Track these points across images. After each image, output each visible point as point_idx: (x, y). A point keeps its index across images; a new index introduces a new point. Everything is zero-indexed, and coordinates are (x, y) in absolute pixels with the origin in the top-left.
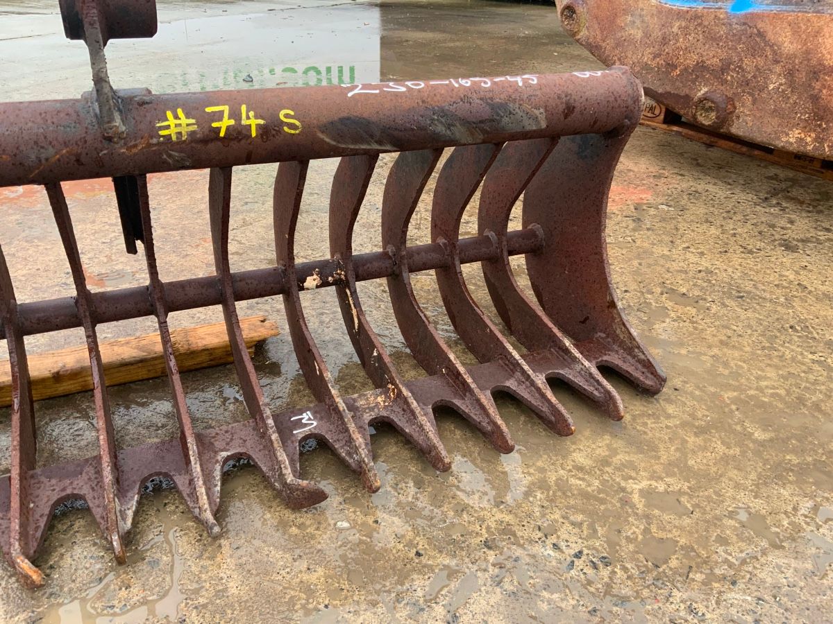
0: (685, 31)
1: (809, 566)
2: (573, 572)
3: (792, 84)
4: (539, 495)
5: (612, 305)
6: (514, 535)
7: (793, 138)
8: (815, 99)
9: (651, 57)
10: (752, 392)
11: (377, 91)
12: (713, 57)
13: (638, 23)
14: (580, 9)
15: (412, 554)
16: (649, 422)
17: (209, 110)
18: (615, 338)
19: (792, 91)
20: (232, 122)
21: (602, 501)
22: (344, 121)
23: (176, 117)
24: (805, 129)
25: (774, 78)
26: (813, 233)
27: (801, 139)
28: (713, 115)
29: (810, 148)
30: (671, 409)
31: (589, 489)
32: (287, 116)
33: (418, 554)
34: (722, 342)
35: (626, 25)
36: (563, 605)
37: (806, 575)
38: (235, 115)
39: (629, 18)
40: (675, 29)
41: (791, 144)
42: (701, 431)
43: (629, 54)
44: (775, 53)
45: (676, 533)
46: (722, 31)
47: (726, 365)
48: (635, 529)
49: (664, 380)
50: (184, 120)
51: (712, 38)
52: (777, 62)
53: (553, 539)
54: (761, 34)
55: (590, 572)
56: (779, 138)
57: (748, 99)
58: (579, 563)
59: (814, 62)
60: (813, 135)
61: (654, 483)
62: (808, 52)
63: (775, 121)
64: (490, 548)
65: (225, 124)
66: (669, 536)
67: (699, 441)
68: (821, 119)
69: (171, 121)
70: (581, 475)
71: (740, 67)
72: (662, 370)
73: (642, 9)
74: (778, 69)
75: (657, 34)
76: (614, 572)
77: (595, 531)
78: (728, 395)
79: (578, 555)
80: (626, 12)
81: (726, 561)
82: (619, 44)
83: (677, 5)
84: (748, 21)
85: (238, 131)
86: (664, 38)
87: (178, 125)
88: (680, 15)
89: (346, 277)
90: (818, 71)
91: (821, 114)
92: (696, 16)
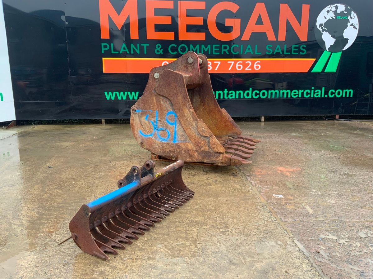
0: (166, 146)
3: (185, 152)
5: (186, 186)
8: (190, 154)
9: (161, 150)
11: (166, 168)
12: (172, 149)
13: (157, 145)
14: (144, 143)
17: (158, 174)
18: (187, 190)
22: (166, 172)
24: (189, 158)
25: (183, 152)
26: (195, 173)
28: (174, 158)
29: (191, 161)
30: (196, 196)
32: (162, 173)
39: (155, 144)
40: (164, 146)
41: (188, 161)
42: (200, 197)
44: (182, 148)
46: (173, 145)
51: (171, 147)
54: (179, 146)
60: (191, 159)
62: (187, 148)
71: (177, 151)
72: (194, 192)
73: (157, 143)
74: (183, 150)
75: (161, 146)
78: (200, 193)
80: (154, 143)
82: (153, 148)
83: (164, 142)
84: (176, 144)
85: (160, 175)
86: (162, 147)
87: (156, 176)
88: (164, 143)
89: (157, 191)
90: (189, 150)
91: (191, 156)
92: (168, 144)
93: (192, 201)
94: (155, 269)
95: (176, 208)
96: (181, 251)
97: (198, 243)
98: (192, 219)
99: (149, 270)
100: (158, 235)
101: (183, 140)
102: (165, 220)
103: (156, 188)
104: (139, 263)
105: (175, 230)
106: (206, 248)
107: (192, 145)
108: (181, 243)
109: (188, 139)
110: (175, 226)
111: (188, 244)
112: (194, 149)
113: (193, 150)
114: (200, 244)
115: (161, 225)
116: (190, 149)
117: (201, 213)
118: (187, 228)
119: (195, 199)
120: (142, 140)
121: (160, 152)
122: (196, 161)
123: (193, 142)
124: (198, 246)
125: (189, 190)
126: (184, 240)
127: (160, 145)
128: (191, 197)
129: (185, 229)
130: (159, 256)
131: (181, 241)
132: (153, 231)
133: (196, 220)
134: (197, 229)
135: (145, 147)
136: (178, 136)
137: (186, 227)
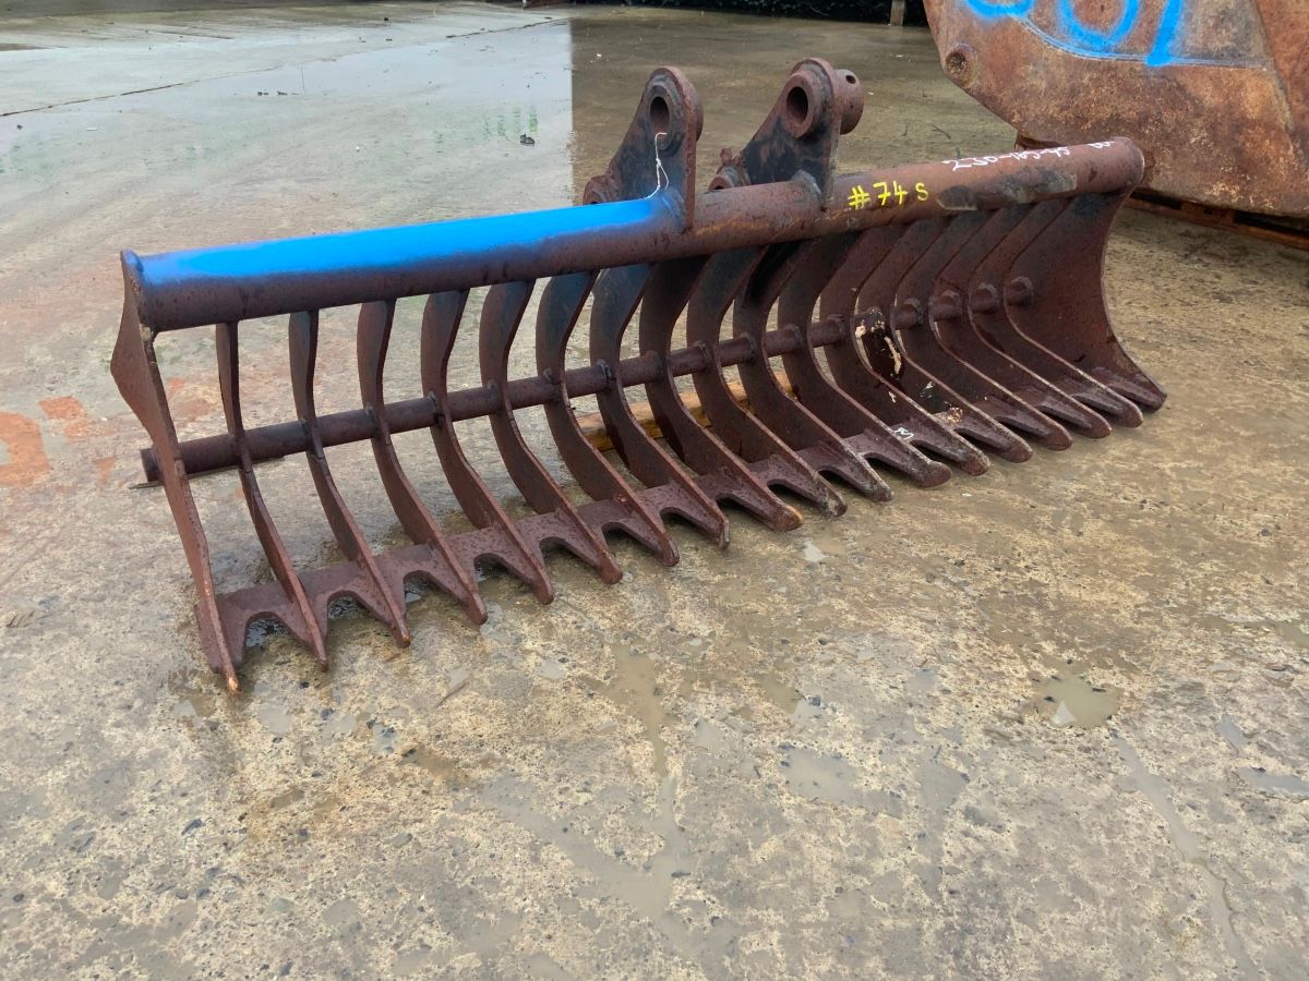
0: (1097, 83)
2: (1145, 510)
3: (1214, 137)
5: (1113, 339)
7: (1217, 191)
8: (1239, 152)
9: (1057, 109)
10: (1229, 408)
11: (970, 166)
12: (1129, 110)
13: (1042, 72)
14: (972, 57)
15: (1028, 507)
17: (875, 186)
18: (1115, 369)
19: (1215, 145)
20: (889, 194)
21: (1145, 475)
22: (954, 189)
23: (859, 192)
24: (1231, 179)
25: (1196, 131)
26: (1241, 286)
27: (1226, 192)
29: (1234, 201)
30: (1170, 421)
31: (1132, 469)
32: (920, 188)
33: (1032, 507)
34: (1191, 375)
35: (1027, 75)
36: (1147, 524)
38: (891, 189)
39: (1031, 68)
40: (1086, 81)
41: (1215, 197)
42: (1198, 433)
43: (1032, 106)
44: (1196, 106)
45: (1205, 488)
46: (1139, 83)
47: (1201, 390)
48: (1176, 487)
49: (1165, 396)
50: (863, 194)
51: (1129, 91)
52: (1198, 115)
53: (1122, 495)
54: (1181, 88)
55: (1156, 509)
56: (1202, 192)
57: (1168, 153)
58: (1146, 505)
59: (1237, 115)
60: (1238, 188)
61: (1178, 464)
62: (1230, 106)
63: (1197, 175)
65: (885, 196)
66: (1202, 490)
67: (1200, 438)
68: (1246, 172)
69: (856, 196)
70: (1122, 462)
71: (1159, 121)
73: (1047, 59)
74: (1199, 122)
75: (1064, 84)
77: (1149, 490)
78: (1211, 410)
80: (1027, 61)
82: (1018, 95)
83: (1087, 55)
84: (1167, 74)
85: (892, 201)
86: (1072, 90)
87: (859, 198)
88: (1090, 65)
89: (887, 326)
90: (1241, 124)
91: (1245, 167)
92: (1109, 68)
93: (1116, 449)
95: (965, 468)
96: (781, 825)
97: (969, 813)
98: (1040, 575)
99: (405, 899)
101: (1216, 45)
102: (839, 525)
103: (882, 307)
104: (399, 799)
106: (1009, 894)
107: (1271, 86)
108: (829, 744)
109: (1257, 44)
110: (877, 591)
111: (875, 785)
112: (1285, 117)
113: (1270, 127)
114: (982, 831)
115: (790, 549)
116: (1253, 113)
117: (1142, 551)
118: (960, 637)
119: (1153, 441)
120: (966, 34)
121: (1052, 120)
122: (1269, 205)
123: (1287, 67)
124: (950, 844)
125: (1132, 373)
126: (868, 736)
127: (1061, 74)
128: (1122, 420)
129: (934, 639)
130: (585, 797)
131: (839, 734)
132: (702, 574)
133: (1074, 593)
134: (1035, 679)
135: (974, 83)
136: (1189, 17)
137: (953, 627)
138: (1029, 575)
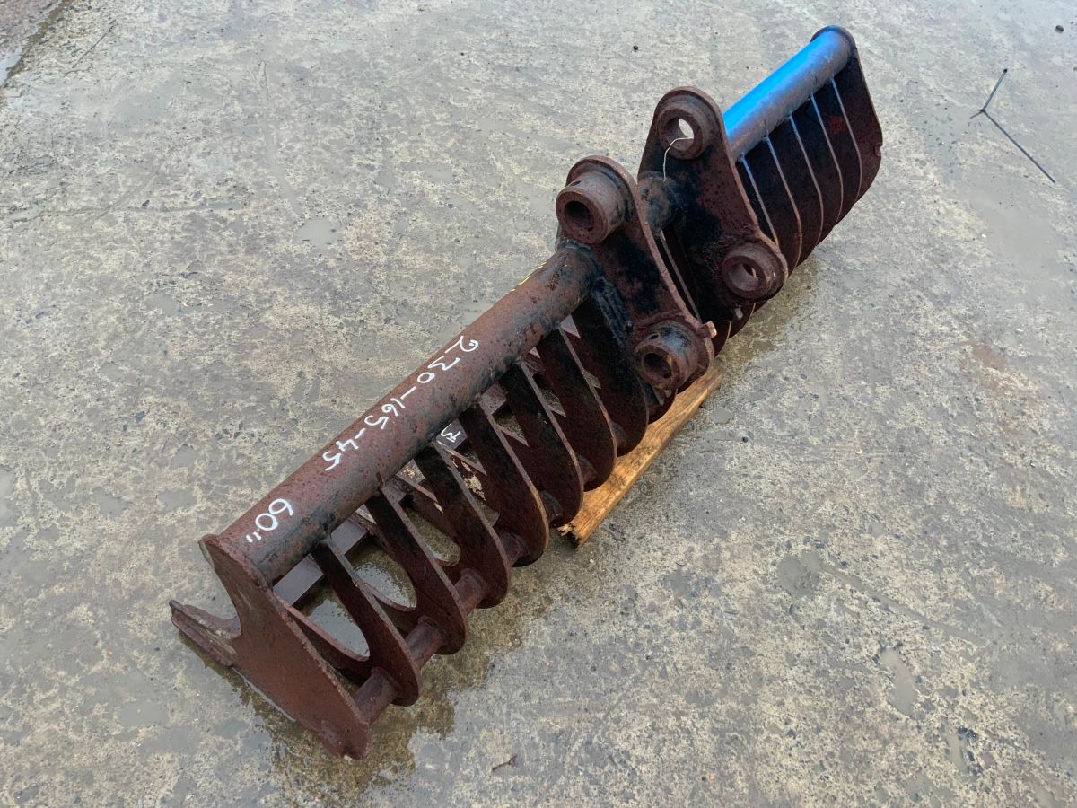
1: (79, 481)
2: (239, 422)
4: (271, 469)
6: (281, 434)
15: (338, 400)
16: (187, 586)
21: (224, 482)
31: (235, 489)
33: (334, 401)
36: (242, 402)
37: (83, 473)
45: (171, 475)
48: (200, 467)
53: (255, 440)
55: (228, 427)
58: (236, 429)
61: (185, 514)
64: (293, 420)
66: (175, 471)
70: (243, 499)
76: (213, 432)
77: (227, 456)
79: (237, 435)
81: (138, 465)
94: (546, 107)
96: (448, 151)
97: (372, 168)
99: (565, 110)
100: (522, 242)
104: (596, 138)
105: (446, 260)
106: (356, 142)
108: (439, 187)
111: (414, 173)
114: (367, 162)
118: (383, 259)
124: (379, 155)
126: (422, 193)
129: (398, 255)
130: (528, 149)
131: (435, 192)
134: (341, 241)
137: (388, 267)
138: (341, 321)
